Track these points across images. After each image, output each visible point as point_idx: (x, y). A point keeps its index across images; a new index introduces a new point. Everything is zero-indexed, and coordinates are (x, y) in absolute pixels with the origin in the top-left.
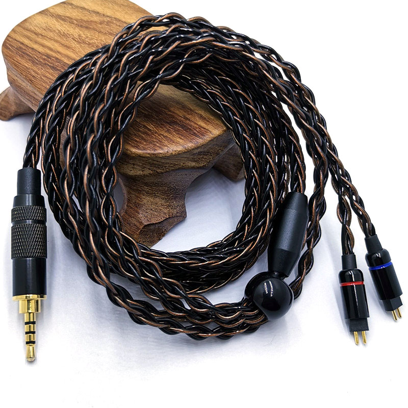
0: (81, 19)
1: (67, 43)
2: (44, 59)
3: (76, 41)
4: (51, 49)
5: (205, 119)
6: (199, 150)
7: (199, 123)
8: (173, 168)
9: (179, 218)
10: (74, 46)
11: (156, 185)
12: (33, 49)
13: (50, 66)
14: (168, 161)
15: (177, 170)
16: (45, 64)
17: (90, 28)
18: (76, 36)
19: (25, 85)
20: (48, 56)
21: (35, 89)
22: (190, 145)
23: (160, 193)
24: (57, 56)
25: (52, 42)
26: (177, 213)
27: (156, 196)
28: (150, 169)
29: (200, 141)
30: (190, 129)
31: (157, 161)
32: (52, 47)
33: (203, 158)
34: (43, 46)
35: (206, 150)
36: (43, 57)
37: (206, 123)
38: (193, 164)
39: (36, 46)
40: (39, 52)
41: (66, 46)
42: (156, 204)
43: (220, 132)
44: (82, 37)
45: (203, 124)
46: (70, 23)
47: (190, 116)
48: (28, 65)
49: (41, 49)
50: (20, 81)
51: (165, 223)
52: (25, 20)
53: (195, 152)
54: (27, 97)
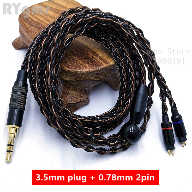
0: (56, 9)
1: (47, 18)
2: (36, 24)
3: (51, 18)
4: (40, 20)
5: (102, 59)
6: (97, 72)
7: (99, 60)
8: (84, 79)
10: (50, 20)
11: (76, 86)
12: (32, 19)
13: (38, 27)
14: (82, 75)
15: (86, 80)
16: (36, 26)
17: (59, 13)
18: (52, 16)
19: (26, 34)
20: (38, 23)
21: (29, 36)
22: (93, 70)
23: (77, 90)
24: (42, 24)
25: (41, 17)
26: (85, 100)
27: (75, 91)
28: (73, 78)
29: (98, 68)
30: (94, 63)
31: (77, 75)
33: (98, 76)
34: (37, 18)
35: (100, 73)
37: (102, 61)
38: (94, 78)
41: (47, 20)
42: (75, 94)
43: (107, 65)
44: (55, 16)
46: (51, 10)
47: (95, 57)
48: (28, 26)
49: (35, 20)
50: (24, 33)
51: (78, 104)
53: (95, 73)
54: (26, 40)
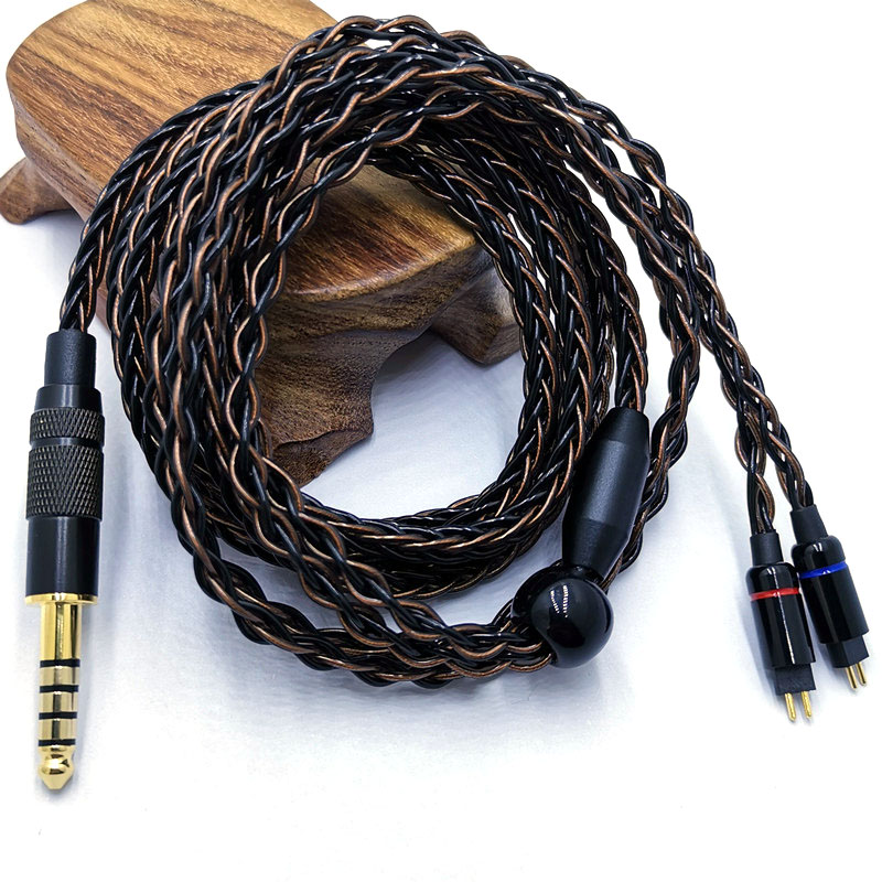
0: (176, 17)
1: (142, 64)
2: (91, 96)
3: (159, 59)
4: (107, 76)
5: (412, 227)
6: (395, 291)
7: (398, 237)
8: (340, 328)
9: (358, 434)
10: (155, 69)
11: (307, 361)
12: (69, 73)
13: (101, 110)
14: (329, 312)
15: (347, 330)
16: (92, 105)
17: (193, 36)
18: (162, 50)
19: (49, 146)
20: (100, 90)
21: (68, 155)
22: (375, 280)
23: (314, 378)
24: (118, 91)
25: (112, 61)
26: (352, 422)
27: (305, 386)
28: (291, 327)
29: (399, 273)
30: (378, 247)
31: (306, 311)
32: (110, 70)
33: (404, 308)
34: (91, 68)
35: (409, 291)
36: (90, 91)
37: (412, 237)
38: (384, 321)
39: (76, 69)
40: (83, 82)
41: (139, 70)
42: (307, 401)
43: (440, 255)
44: (174, 52)
45: (406, 239)
46: (152, 23)
47: (381, 221)
48: (56, 105)
49: (85, 75)
50: (40, 140)
51: (324, 442)
52: (60, 16)
53: (386, 296)
54: (52, 173)
